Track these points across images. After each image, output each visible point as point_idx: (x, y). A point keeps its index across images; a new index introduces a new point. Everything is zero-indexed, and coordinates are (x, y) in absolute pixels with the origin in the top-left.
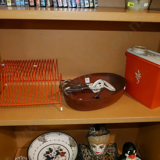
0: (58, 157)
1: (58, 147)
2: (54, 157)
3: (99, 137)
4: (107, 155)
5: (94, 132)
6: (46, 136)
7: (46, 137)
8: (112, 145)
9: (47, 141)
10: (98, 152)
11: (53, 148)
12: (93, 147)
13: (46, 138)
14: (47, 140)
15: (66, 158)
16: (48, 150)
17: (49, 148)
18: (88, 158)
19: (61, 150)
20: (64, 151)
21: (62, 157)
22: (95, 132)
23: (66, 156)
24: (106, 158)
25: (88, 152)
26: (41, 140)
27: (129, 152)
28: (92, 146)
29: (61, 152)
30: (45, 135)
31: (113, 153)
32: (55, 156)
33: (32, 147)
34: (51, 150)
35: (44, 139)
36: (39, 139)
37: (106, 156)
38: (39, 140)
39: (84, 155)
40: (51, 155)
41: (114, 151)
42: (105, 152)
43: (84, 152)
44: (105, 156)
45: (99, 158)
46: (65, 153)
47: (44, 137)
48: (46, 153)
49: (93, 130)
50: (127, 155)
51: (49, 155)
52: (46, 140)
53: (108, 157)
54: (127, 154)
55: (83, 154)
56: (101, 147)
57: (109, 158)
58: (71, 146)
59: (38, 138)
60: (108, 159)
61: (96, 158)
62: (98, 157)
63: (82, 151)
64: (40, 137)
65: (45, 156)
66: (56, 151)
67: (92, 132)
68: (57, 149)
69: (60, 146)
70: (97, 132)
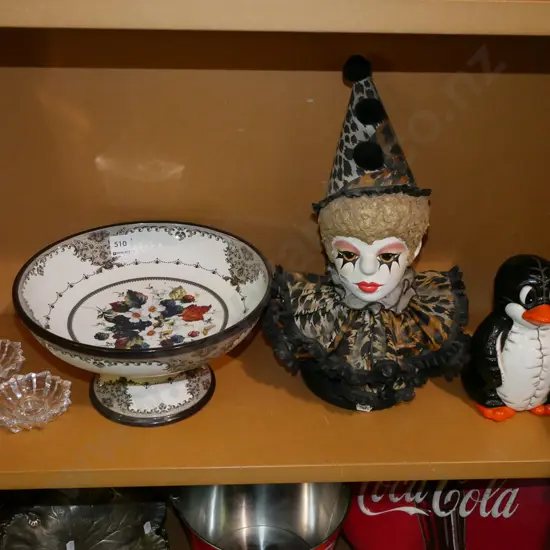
0: (172, 324)
1: (171, 290)
2: (149, 324)
3: (374, 197)
4: (412, 317)
5: (350, 179)
6: (113, 239)
7: (112, 245)
8: (441, 276)
9: (119, 265)
10: (368, 280)
11: (146, 292)
12: (345, 262)
13: (113, 249)
14: (116, 262)
15: (209, 324)
16: (122, 299)
17: (130, 292)
18: (318, 328)
19: (186, 299)
20: (199, 302)
21: (189, 323)
22: (356, 181)
23: (210, 320)
24: (407, 330)
25: (318, 294)
26: (89, 254)
27: (526, 291)
28: (339, 256)
29: (186, 305)
30: (108, 235)
31: (442, 315)
32: (156, 319)
33: (41, 272)
34: (136, 299)
35: (104, 254)
36: (81, 246)
37: (411, 322)
38: (76, 250)
39: (300, 309)
40: (137, 315)
41: (452, 306)
42: (403, 293)
43: (298, 293)
44: (404, 321)
45: (375, 322)
46: (206, 309)
47: (105, 242)
48: (110, 307)
49: (348, 172)
50: (515, 310)
51: (127, 315)
52: (114, 259)
53: (418, 324)
54: (518, 301)
55: (296, 306)
56: (386, 257)
57: (423, 333)
58: (235, 282)
59: (72, 240)
60: (419, 333)
61: (360, 320)
62: (367, 317)
63: (292, 289)
64: (83, 238)
65: (107, 319)
66: (163, 303)
67: (341, 184)
68: (167, 297)
69: (182, 284)
70: (367, 180)
